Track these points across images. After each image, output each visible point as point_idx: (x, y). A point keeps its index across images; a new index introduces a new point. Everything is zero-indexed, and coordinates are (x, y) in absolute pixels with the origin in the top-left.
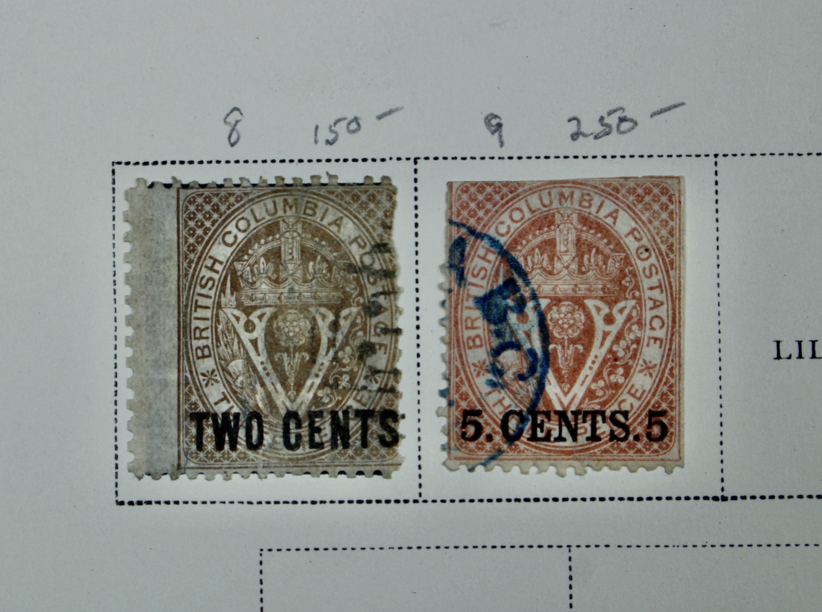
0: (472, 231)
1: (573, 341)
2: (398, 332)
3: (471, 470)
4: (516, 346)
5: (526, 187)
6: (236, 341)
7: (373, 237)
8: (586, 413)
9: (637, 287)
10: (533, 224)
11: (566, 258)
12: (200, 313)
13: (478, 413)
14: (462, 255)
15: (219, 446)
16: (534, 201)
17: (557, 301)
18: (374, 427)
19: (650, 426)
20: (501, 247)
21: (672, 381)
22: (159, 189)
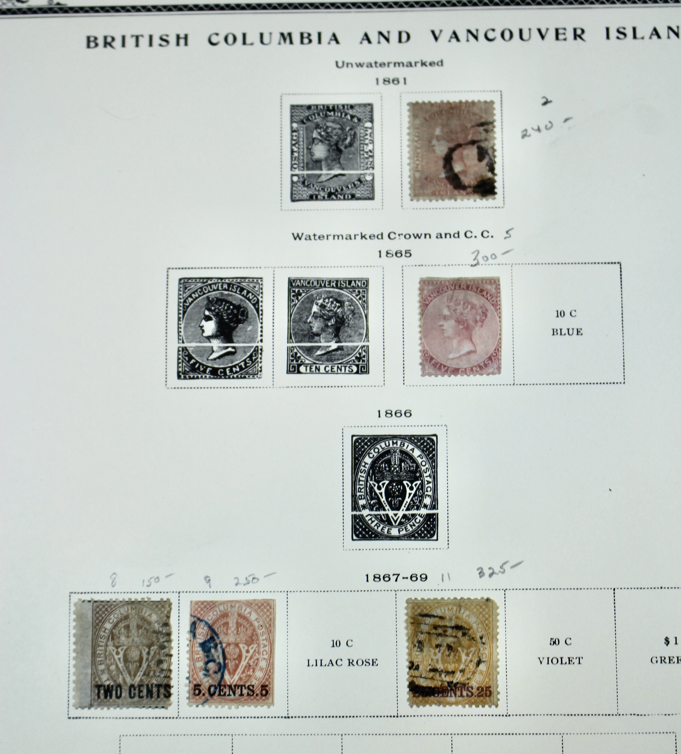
0: (199, 619)
1: (235, 659)
2: (171, 656)
3: (197, 706)
4: (214, 661)
5: (219, 603)
6: (113, 659)
7: (163, 621)
8: (239, 686)
9: (258, 639)
10: (221, 616)
11: (232, 629)
12: (100, 648)
13: (200, 685)
14: (195, 627)
15: (106, 697)
16: (222, 608)
17: (229, 644)
18: (162, 690)
19: (262, 690)
20: (209, 625)
21: (270, 674)
22: (86, 603)
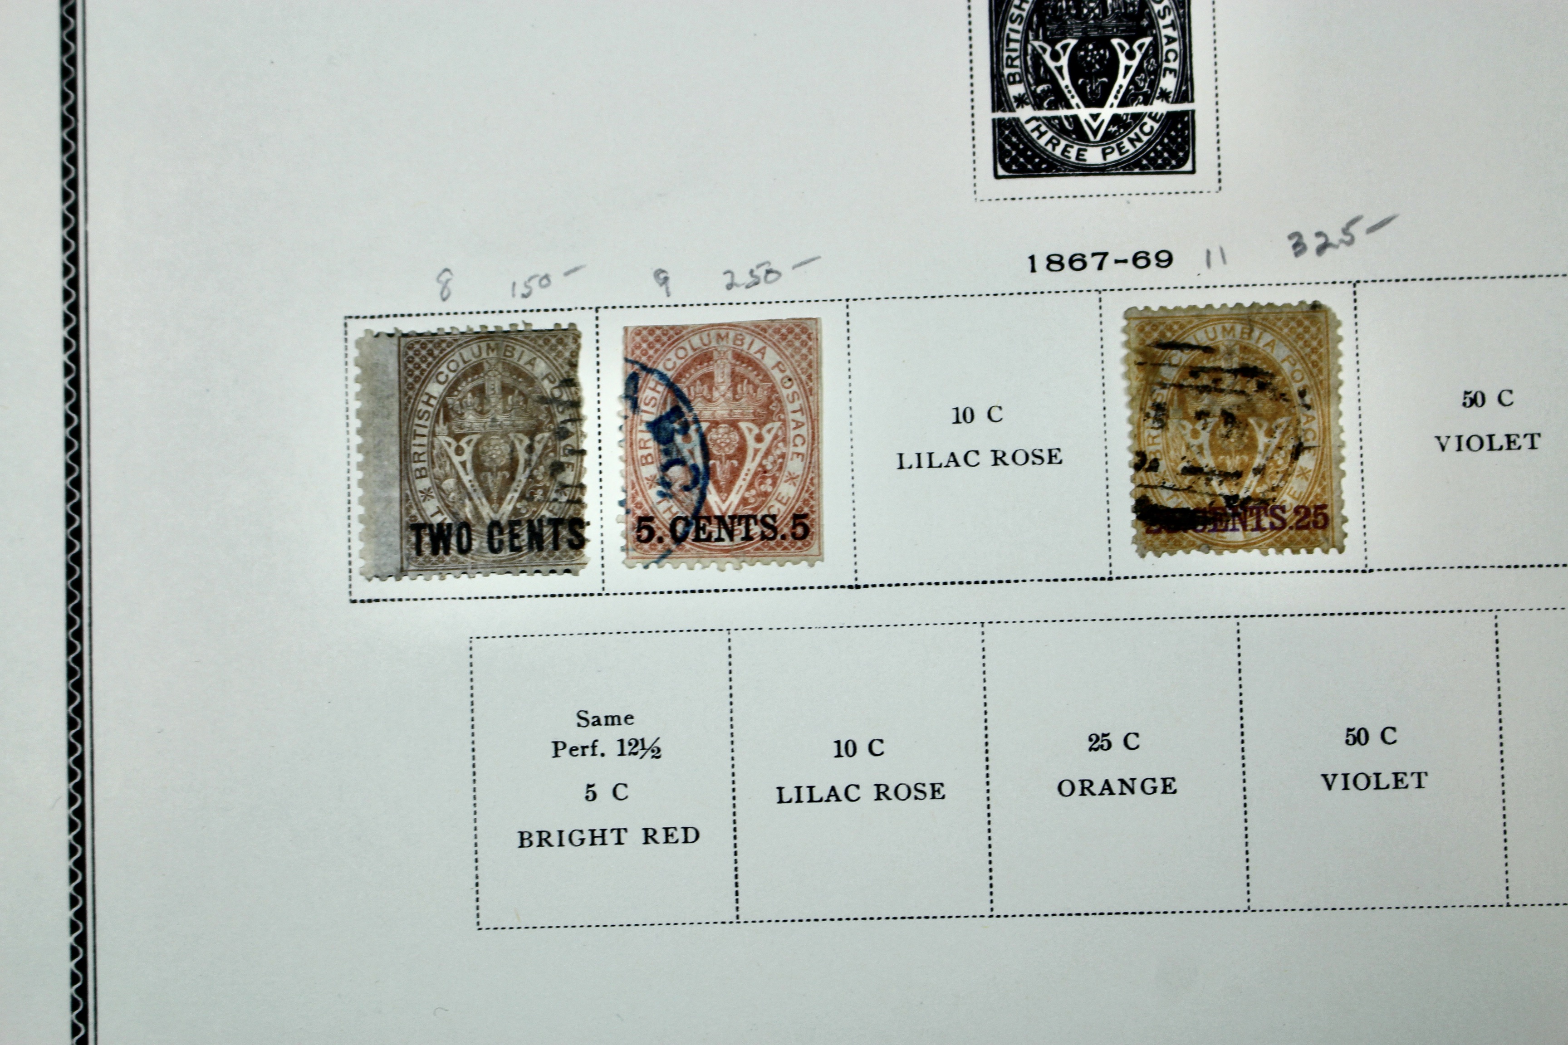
0: (644, 367)
1: (729, 458)
2: (583, 452)
3: (646, 567)
4: (681, 462)
5: (690, 330)
6: (448, 463)
7: (562, 375)
8: (741, 518)
9: (782, 411)
10: (694, 360)
11: (723, 388)
12: (418, 441)
13: (651, 519)
14: (636, 387)
15: (435, 552)
16: (696, 341)
17: (715, 424)
18: (564, 533)
19: (794, 527)
20: (668, 380)
21: (812, 489)
22: (384, 339)
